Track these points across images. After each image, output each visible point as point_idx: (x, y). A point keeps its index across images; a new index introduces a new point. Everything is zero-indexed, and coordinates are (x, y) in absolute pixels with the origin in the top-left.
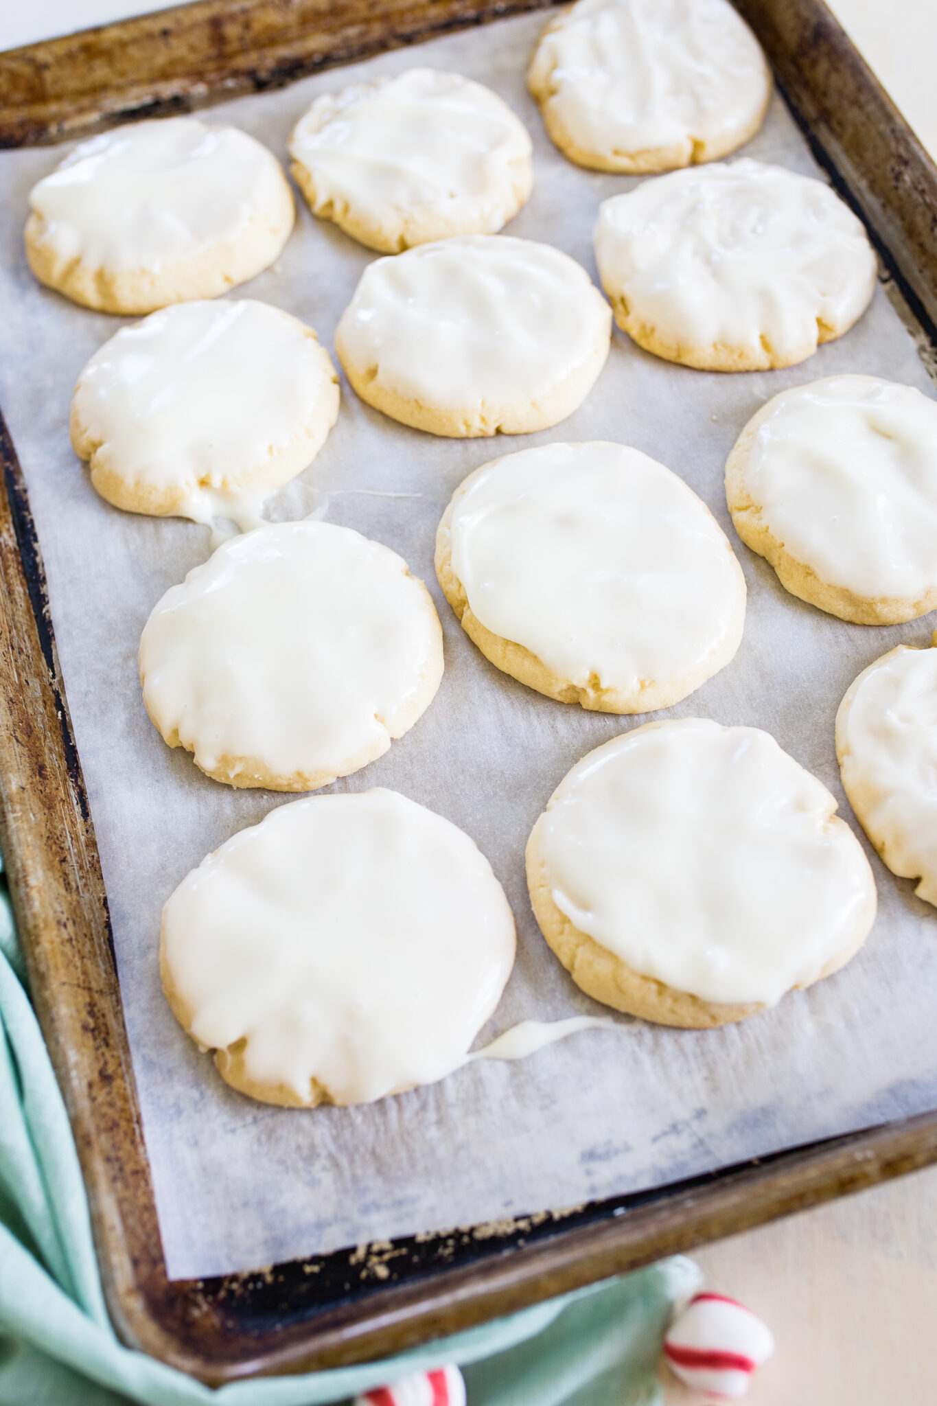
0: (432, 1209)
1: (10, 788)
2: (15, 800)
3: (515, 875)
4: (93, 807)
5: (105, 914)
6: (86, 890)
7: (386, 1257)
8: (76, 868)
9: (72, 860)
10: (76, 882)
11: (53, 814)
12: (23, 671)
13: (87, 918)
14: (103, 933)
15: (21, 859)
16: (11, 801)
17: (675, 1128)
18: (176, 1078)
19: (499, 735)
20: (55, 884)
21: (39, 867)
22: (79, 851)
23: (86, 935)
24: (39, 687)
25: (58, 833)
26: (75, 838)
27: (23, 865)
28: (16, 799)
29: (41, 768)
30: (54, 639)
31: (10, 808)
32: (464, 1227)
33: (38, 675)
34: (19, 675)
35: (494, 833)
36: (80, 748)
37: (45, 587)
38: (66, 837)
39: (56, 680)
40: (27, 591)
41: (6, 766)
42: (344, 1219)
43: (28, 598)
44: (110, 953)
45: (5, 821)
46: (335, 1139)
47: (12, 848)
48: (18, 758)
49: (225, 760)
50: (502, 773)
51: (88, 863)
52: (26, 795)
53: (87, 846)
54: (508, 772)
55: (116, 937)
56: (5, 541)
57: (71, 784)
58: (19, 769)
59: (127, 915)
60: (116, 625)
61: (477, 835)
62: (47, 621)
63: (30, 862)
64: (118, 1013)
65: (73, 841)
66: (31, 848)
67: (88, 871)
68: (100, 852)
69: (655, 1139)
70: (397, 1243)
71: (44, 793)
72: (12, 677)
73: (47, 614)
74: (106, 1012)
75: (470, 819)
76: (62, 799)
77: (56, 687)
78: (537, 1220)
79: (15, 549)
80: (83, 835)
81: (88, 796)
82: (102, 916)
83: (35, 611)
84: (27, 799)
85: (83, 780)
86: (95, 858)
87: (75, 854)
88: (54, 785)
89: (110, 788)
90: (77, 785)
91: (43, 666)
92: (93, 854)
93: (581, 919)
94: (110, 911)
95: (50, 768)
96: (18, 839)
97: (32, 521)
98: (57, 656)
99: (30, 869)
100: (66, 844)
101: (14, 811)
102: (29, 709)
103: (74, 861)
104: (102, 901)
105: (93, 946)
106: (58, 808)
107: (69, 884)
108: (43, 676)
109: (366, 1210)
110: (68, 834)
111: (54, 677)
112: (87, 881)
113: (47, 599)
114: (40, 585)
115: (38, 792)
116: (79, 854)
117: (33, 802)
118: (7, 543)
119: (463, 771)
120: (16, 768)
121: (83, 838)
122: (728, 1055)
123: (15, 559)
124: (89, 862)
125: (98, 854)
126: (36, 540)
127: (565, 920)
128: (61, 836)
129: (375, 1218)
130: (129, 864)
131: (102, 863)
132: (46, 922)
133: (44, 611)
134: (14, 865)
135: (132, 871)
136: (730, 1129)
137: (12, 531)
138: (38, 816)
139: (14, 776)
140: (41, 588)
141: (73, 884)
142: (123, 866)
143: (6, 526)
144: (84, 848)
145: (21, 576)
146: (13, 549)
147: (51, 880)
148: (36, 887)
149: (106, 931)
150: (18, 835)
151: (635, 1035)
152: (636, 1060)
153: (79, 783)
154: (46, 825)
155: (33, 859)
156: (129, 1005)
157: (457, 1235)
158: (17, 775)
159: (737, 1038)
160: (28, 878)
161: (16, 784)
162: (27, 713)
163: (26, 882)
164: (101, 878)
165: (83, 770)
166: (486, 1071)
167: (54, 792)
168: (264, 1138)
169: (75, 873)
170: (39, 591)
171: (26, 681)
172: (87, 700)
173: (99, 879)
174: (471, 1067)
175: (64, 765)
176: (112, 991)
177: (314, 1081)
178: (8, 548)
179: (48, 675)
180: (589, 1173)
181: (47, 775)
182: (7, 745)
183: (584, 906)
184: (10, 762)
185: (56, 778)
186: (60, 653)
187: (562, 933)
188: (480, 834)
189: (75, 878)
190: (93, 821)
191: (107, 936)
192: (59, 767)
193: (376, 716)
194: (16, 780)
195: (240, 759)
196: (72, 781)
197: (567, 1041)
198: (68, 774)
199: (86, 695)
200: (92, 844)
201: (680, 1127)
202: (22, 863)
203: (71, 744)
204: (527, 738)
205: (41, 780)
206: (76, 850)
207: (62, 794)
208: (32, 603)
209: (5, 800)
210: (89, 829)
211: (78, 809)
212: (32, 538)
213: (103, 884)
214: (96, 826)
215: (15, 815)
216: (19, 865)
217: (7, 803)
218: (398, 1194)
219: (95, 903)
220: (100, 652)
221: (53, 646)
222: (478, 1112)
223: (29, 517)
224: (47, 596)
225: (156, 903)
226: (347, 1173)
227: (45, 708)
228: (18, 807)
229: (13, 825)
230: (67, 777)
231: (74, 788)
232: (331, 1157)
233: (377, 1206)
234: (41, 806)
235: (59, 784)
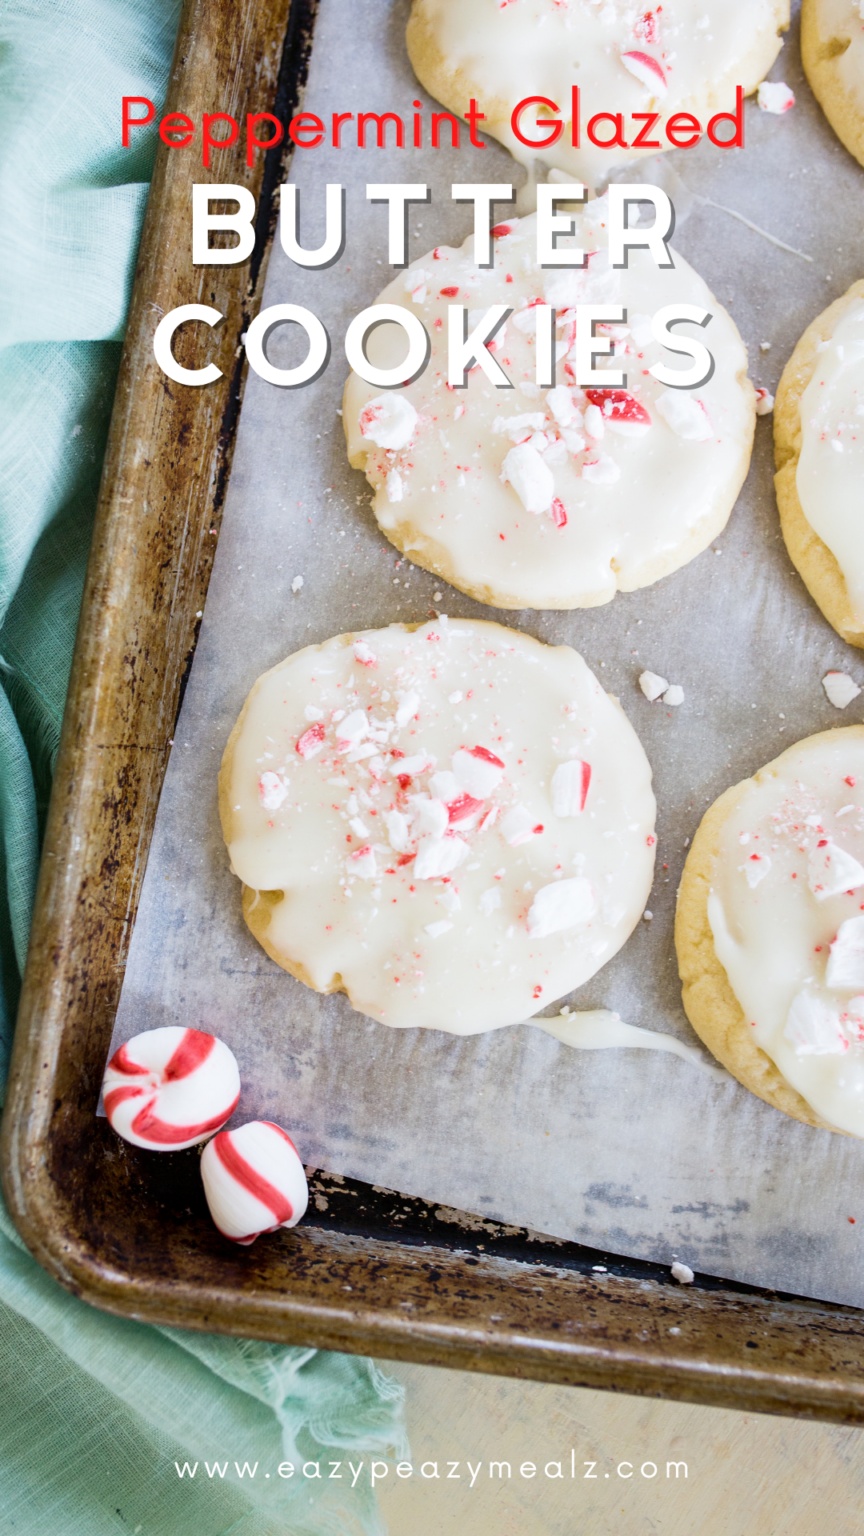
0: (403, 1166)
1: (132, 460)
2: (132, 480)
3: (678, 828)
4: (231, 496)
5: (192, 643)
6: (179, 607)
7: (333, 1190)
8: (178, 574)
9: (178, 564)
10: (171, 596)
11: (177, 497)
12: (213, 279)
13: (167, 646)
14: (180, 667)
15: (109, 565)
16: (126, 479)
17: (704, 1209)
18: (192, 881)
19: (748, 644)
20: (141, 601)
21: (127, 581)
22: (192, 552)
23: (156, 670)
24: (226, 306)
25: (173, 526)
26: (193, 533)
27: (109, 573)
28: (133, 478)
29: (186, 427)
30: (272, 240)
31: (121, 489)
32: (430, 1199)
33: (232, 287)
34: (206, 285)
35: (681, 765)
36: (246, 408)
37: (289, 157)
38: (182, 530)
39: (252, 299)
40: (264, 155)
41: (138, 427)
42: (306, 1130)
43: (262, 166)
44: (178, 695)
45: (109, 503)
46: (337, 1035)
47: (104, 544)
48: (158, 417)
49: (406, 527)
50: (727, 694)
51: (196, 568)
52: (148, 475)
53: (204, 544)
54: (734, 697)
55: (193, 678)
56: (263, 68)
57: (216, 453)
58: (153, 434)
59: (216, 658)
60: (355, 258)
61: (660, 757)
62: (273, 208)
63: (118, 572)
64: (158, 777)
65: (190, 536)
66: (127, 552)
67: (192, 580)
68: (216, 559)
69: (677, 1210)
70: (350, 1183)
71: (176, 466)
72: (194, 290)
73: (277, 199)
74: (144, 775)
75: (662, 734)
76: (196, 474)
77: (248, 309)
78: (508, 1231)
79: (272, 84)
80: (205, 528)
81: (230, 477)
82: (187, 643)
83: (263, 188)
84: (147, 480)
85: (232, 454)
86: (208, 565)
87: (184, 554)
88: (194, 454)
89: (260, 483)
90: (224, 457)
91: (244, 273)
92: (207, 557)
93: (725, 946)
94: (199, 641)
95: (198, 428)
96: (116, 535)
97: (309, 49)
98: (266, 266)
99: (115, 582)
100: (178, 541)
101: (124, 495)
102: (200, 338)
103: (179, 565)
104: (195, 624)
105: (159, 686)
106: (186, 488)
107: (161, 598)
108: (238, 289)
109: (334, 1131)
110: (186, 525)
111: (252, 293)
112: (186, 593)
113: (284, 177)
114: (284, 152)
115: (168, 466)
116: (189, 557)
117: (156, 482)
118: (264, 73)
119: (683, 668)
120: (150, 432)
121: (203, 533)
122: (806, 1159)
123: (266, 100)
124: (199, 567)
125: (213, 560)
126: (303, 82)
127: (707, 934)
128: (175, 528)
129: (339, 1145)
130: (242, 594)
131: (214, 575)
132: (109, 659)
133: (274, 193)
134: (98, 568)
135: (242, 604)
136: (765, 1241)
137: (278, 56)
138: (155, 503)
139: (143, 444)
140: (284, 157)
141: (167, 598)
142: (235, 592)
143: (274, 45)
144: (200, 547)
145: (265, 129)
146: (269, 84)
147: (138, 598)
148: (114, 608)
149: (185, 665)
150: (117, 529)
151: (717, 1085)
152: (702, 1113)
153: (227, 456)
154: (161, 515)
155: (124, 569)
156: (174, 770)
157: (418, 1204)
158: (147, 443)
159: (826, 1146)
160: (109, 593)
161: (142, 457)
162: (197, 344)
163: (104, 597)
164: (205, 593)
165: (238, 442)
166: (533, 1044)
167: (189, 466)
168: (260, 996)
169: (174, 582)
170: (279, 160)
171: (213, 296)
172: (279, 347)
173: (201, 593)
174: (520, 1030)
175: (218, 423)
176: (162, 747)
177: (338, 977)
178: (263, 81)
179: (246, 288)
180: (588, 1211)
181: (189, 439)
182: (150, 397)
183: (738, 936)
184: (145, 423)
185: (200, 443)
186: (271, 264)
187: (697, 945)
188: (664, 758)
189: (171, 591)
190: (225, 514)
191: (183, 672)
192: (211, 427)
193: (613, 560)
194: (142, 450)
195: (426, 538)
196: (219, 450)
197: (638, 1054)
198: (218, 438)
199: (280, 340)
200: (211, 544)
201: (711, 1210)
202: (108, 569)
203: (237, 398)
204: (778, 663)
205: (179, 447)
206: (187, 550)
207: (199, 469)
208: (264, 175)
209: (119, 475)
210: (215, 523)
211: (212, 490)
212: (300, 76)
213: (204, 602)
214: (225, 523)
215: (124, 500)
216: (104, 570)
217: (120, 479)
218: (375, 1131)
219: (186, 624)
220: (320, 287)
221: (266, 249)
222: (502, 1084)
223: (308, 42)
224: (287, 172)
225: (254, 659)
226: (332, 1081)
227: (224, 338)
228: (131, 490)
229: (117, 513)
230: (216, 443)
231: (218, 460)
232: (322, 1053)
233: (346, 1133)
234: (164, 486)
235: (201, 452)
